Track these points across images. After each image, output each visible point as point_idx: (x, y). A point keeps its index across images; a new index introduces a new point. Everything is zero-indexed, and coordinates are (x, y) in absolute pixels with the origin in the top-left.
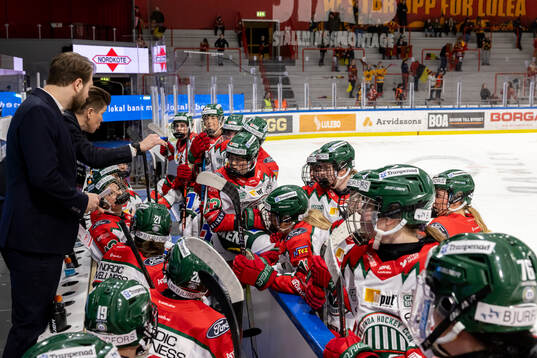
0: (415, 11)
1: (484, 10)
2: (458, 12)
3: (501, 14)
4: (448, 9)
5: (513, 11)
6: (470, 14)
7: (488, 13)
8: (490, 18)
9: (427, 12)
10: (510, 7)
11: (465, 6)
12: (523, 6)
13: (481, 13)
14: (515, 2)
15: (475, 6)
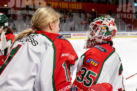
2: (64, 7)
3: (76, 8)
5: (79, 7)
6: (67, 8)
8: (73, 9)
9: (56, 7)
10: (78, 6)
11: (66, 6)
12: (81, 6)
13: (70, 8)
14: (79, 5)
15: (69, 6)
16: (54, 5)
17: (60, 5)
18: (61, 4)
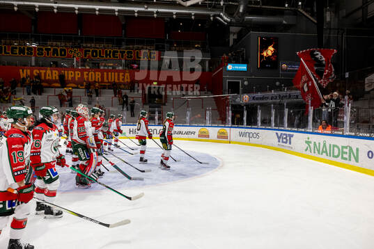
0: (70, 78)
1: (108, 78)
2: (94, 80)
3: (116, 81)
4: (88, 78)
5: (123, 79)
6: (100, 80)
7: (110, 80)
8: (110, 82)
9: (76, 79)
10: (121, 77)
11: (97, 77)
12: (129, 77)
13: (105, 80)
14: (124, 76)
15: (102, 77)
16: (73, 76)
17: (85, 77)
18: (87, 75)
